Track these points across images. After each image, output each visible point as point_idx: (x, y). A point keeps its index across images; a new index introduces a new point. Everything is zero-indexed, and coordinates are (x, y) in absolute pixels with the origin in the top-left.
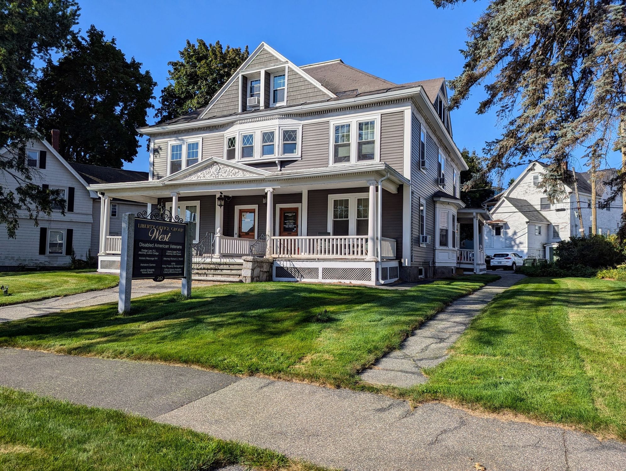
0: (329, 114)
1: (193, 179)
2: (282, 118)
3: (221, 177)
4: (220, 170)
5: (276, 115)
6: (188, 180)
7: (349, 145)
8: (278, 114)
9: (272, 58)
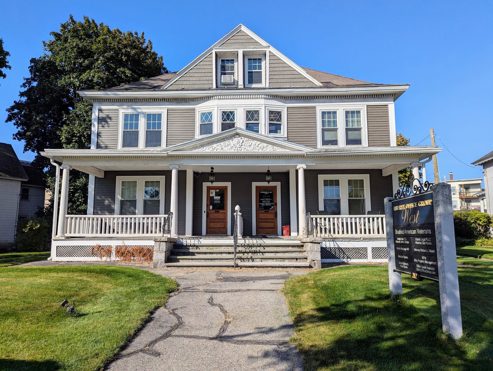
0: (315, 100)
1: (207, 150)
2: (267, 99)
3: (245, 151)
4: (243, 142)
5: (262, 94)
6: (200, 151)
7: (336, 130)
8: (264, 95)
9: (251, 41)
